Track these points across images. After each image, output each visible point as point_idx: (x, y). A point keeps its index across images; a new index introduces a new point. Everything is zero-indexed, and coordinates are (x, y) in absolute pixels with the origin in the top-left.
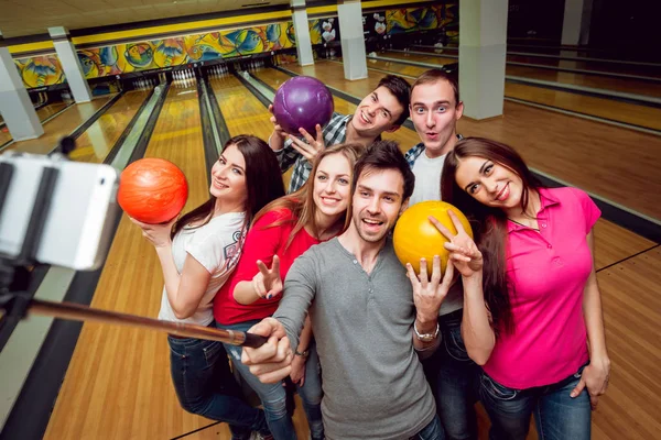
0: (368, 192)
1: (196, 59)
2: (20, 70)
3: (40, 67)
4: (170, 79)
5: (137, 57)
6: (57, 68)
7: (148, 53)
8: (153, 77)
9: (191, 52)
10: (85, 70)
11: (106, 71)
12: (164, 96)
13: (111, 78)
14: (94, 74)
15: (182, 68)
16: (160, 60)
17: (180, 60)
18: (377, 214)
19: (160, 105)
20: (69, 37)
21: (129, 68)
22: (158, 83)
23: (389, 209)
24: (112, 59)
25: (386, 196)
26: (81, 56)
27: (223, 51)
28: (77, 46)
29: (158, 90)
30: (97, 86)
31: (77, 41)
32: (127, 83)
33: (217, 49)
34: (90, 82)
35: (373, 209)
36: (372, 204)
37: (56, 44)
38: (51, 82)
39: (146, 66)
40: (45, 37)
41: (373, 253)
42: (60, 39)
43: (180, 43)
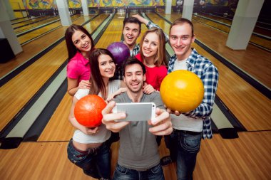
1: (127, 5)
3: (75, 1)
4: (116, 12)
5: (106, 1)
6: (80, 2)
7: (110, 1)
8: (111, 10)
9: (125, 2)
10: (88, 4)
11: (96, 5)
12: (113, 17)
13: (96, 8)
14: (91, 6)
15: (121, 8)
16: (114, 4)
17: (121, 5)
19: (111, 20)
21: (103, 5)
22: (112, 12)
24: (98, 1)
27: (137, 3)
29: (111, 15)
30: (92, 10)
32: (102, 11)
34: (90, 9)
39: (109, 5)
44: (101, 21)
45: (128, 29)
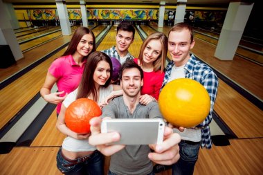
1: (123, 18)
2: (69, 13)
4: (113, 24)
5: (104, 14)
6: (80, 14)
7: (108, 14)
8: (108, 22)
9: (122, 16)
10: (88, 16)
11: (94, 17)
12: (110, 29)
13: (95, 20)
14: (90, 18)
15: (118, 20)
16: (111, 17)
17: (118, 18)
18: (133, 85)
19: (108, 31)
20: (85, 5)
21: (101, 18)
22: (109, 24)
24: (97, 14)
26: (88, 11)
27: (133, 17)
28: (88, 8)
29: (109, 27)
30: (90, 22)
31: (88, 6)
32: (100, 23)
33: (131, 16)
34: (89, 20)
35: (132, 84)
37: (81, 6)
38: (78, 19)
39: (107, 18)
40: (78, 3)
42: (82, 5)
43: (119, 12)
44: (99, 32)
45: (121, 36)
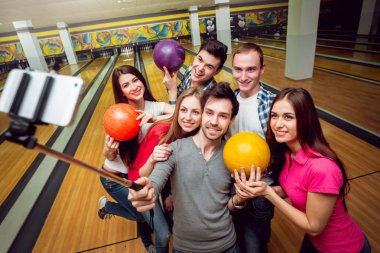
0: (211, 112)
1: (134, 41)
2: (42, 46)
3: (52, 45)
4: (119, 52)
5: (102, 40)
6: (60, 45)
7: (108, 37)
8: (110, 51)
9: (131, 37)
10: (74, 46)
11: (86, 46)
12: (115, 61)
13: (88, 51)
14: (79, 48)
15: (126, 46)
16: (114, 42)
17: (126, 41)
18: (216, 126)
20: (67, 28)
21: (98, 46)
22: (113, 54)
23: (223, 123)
24: (89, 40)
25: (222, 115)
26: (73, 39)
27: (150, 36)
28: (71, 33)
29: (113, 58)
30: (80, 55)
31: (71, 30)
33: (146, 35)
34: (77, 53)
35: (214, 122)
36: (213, 120)
37: (61, 32)
38: (57, 53)
39: (107, 45)
40: (55, 28)
41: (212, 148)
42: (62, 29)
43: (126, 31)
44: (97, 70)
